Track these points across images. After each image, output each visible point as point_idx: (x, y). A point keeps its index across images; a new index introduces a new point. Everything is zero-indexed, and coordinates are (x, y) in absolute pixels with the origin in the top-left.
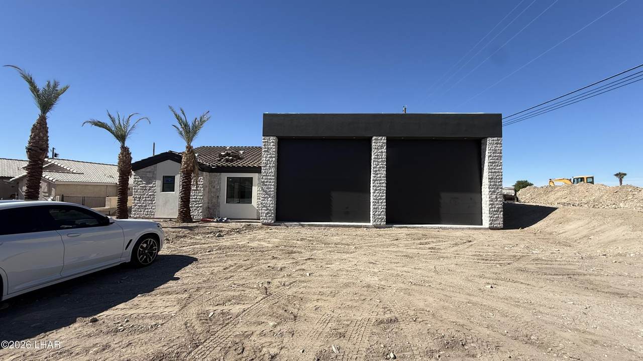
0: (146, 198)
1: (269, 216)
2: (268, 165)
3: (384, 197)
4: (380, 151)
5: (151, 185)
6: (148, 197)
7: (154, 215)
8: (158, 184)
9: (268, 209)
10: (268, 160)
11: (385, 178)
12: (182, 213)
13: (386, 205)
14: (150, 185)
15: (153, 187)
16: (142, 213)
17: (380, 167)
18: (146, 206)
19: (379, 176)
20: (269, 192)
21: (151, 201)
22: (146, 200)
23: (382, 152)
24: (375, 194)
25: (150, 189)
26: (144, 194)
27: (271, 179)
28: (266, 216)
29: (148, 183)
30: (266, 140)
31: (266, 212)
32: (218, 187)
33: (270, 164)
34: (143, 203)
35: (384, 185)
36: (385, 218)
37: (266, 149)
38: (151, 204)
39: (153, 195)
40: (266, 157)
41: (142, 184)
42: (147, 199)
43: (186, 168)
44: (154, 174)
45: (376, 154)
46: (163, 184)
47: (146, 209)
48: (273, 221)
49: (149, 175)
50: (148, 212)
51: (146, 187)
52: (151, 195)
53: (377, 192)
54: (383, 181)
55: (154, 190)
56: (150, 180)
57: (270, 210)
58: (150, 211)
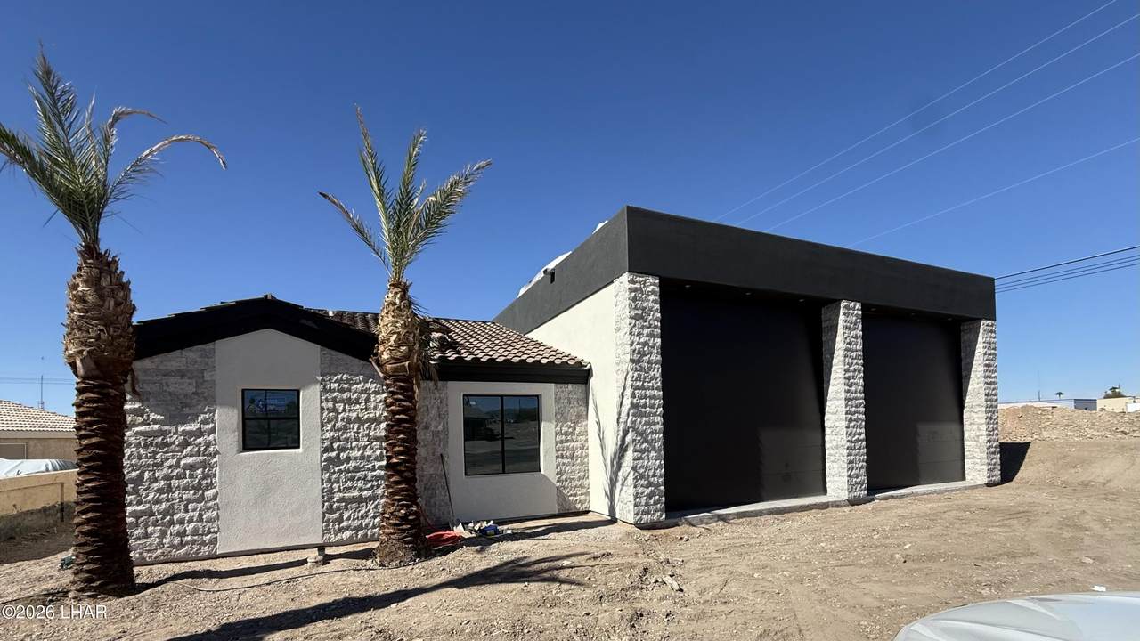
0: (168, 478)
1: (655, 503)
2: (646, 358)
3: (863, 436)
4: (853, 333)
5: (194, 427)
6: (179, 477)
7: (214, 542)
8: (226, 421)
9: (650, 484)
10: (646, 344)
11: (863, 395)
12: (409, 522)
13: (867, 454)
14: (187, 428)
15: (200, 433)
16: (154, 540)
17: (855, 370)
18: (170, 512)
19: (853, 389)
20: (652, 433)
21: (198, 487)
22: (169, 489)
23: (856, 337)
24: (850, 430)
25: (185, 444)
26: (160, 465)
27: (653, 397)
28: (647, 504)
29: (176, 417)
30: (638, 285)
31: (648, 491)
32: (440, 428)
33: (651, 353)
34: (158, 501)
35: (862, 409)
36: (866, 481)
37: (639, 312)
38: (198, 501)
39: (204, 465)
40: (639, 334)
41: (145, 423)
42: (175, 483)
43: (406, 357)
44: (201, 381)
45: (848, 340)
46: (245, 420)
47: (171, 523)
48: (664, 516)
49: (175, 385)
50: (182, 534)
51: (164, 434)
52: (192, 467)
53: (851, 425)
54: (861, 401)
55: (208, 445)
56: (187, 405)
57: (657, 486)
58: (195, 532)
